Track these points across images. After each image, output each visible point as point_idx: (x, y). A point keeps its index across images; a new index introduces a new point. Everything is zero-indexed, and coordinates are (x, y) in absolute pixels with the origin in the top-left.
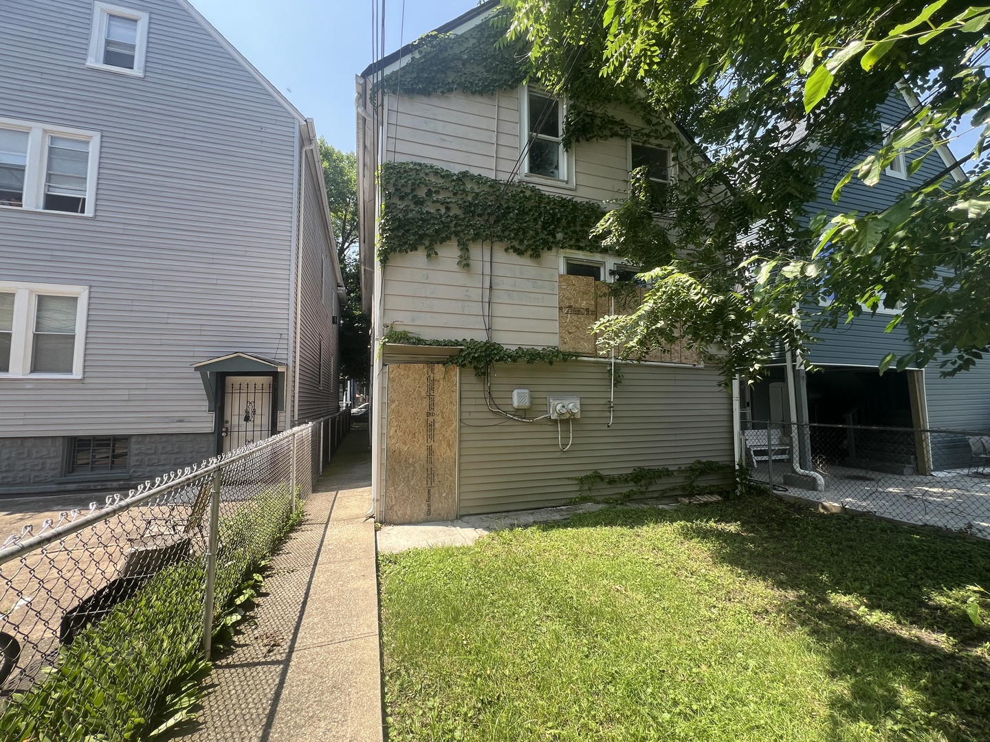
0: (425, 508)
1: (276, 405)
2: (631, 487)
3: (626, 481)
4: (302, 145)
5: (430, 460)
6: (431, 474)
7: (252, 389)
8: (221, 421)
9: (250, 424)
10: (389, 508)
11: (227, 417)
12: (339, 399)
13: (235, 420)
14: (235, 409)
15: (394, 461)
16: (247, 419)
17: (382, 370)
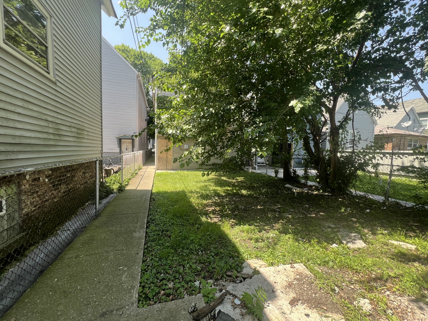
0: (166, 168)
1: (133, 146)
2: (212, 167)
3: (210, 165)
4: (137, 78)
5: (166, 158)
6: (167, 161)
7: (127, 143)
8: (121, 150)
9: (127, 151)
10: (158, 167)
11: (122, 149)
12: (148, 146)
13: (124, 150)
14: (124, 147)
15: (160, 158)
16: (127, 150)
17: (157, 140)
